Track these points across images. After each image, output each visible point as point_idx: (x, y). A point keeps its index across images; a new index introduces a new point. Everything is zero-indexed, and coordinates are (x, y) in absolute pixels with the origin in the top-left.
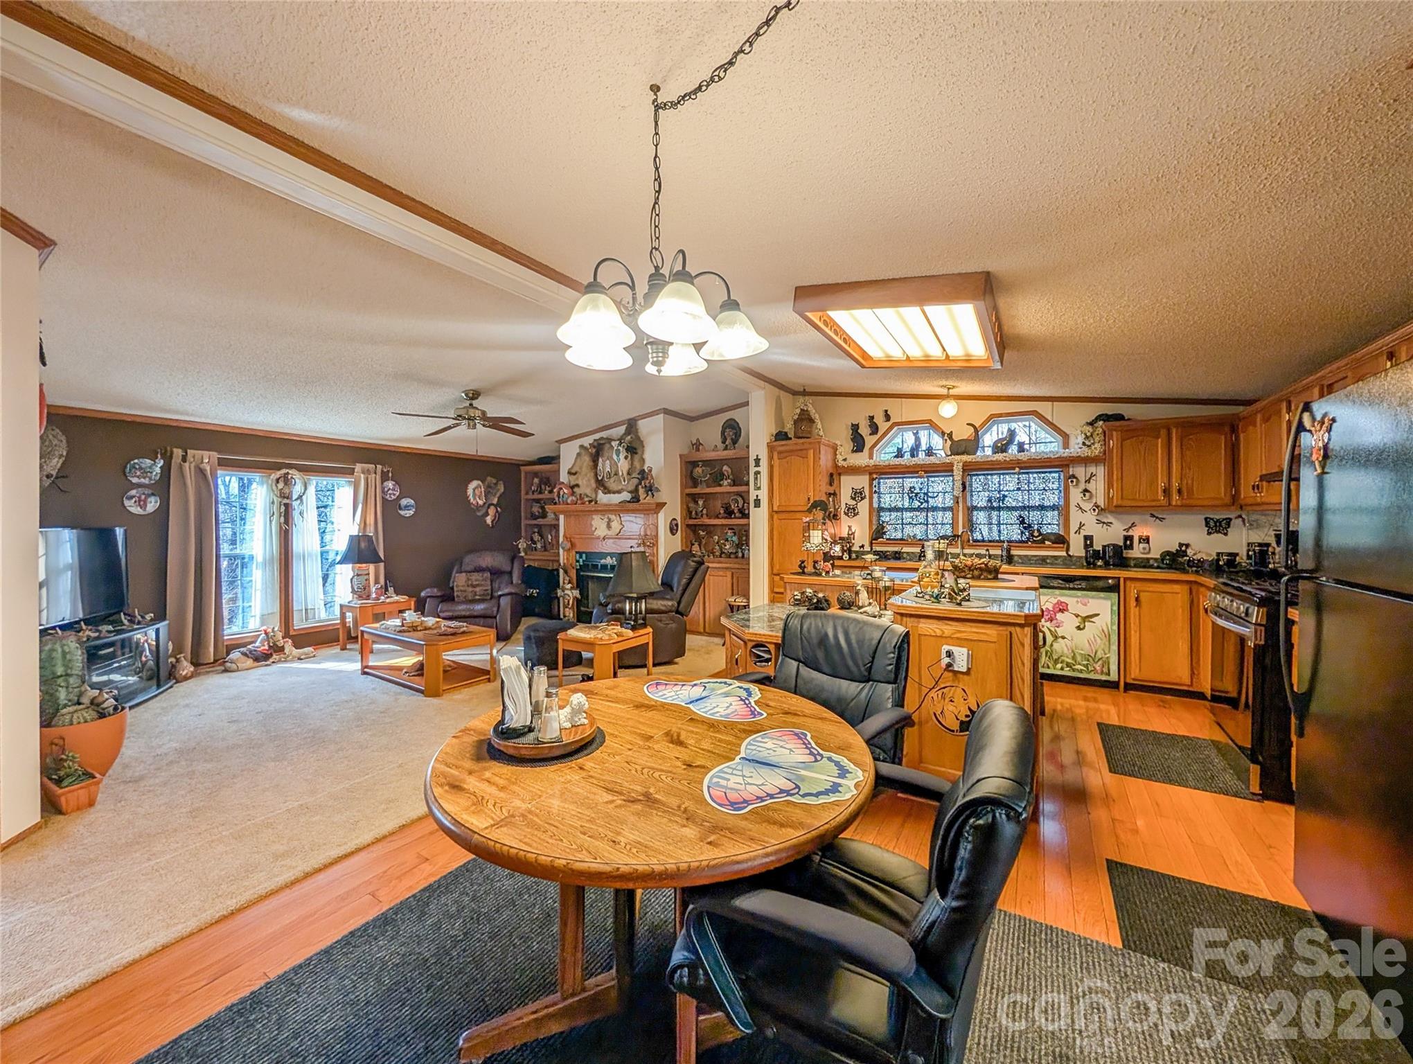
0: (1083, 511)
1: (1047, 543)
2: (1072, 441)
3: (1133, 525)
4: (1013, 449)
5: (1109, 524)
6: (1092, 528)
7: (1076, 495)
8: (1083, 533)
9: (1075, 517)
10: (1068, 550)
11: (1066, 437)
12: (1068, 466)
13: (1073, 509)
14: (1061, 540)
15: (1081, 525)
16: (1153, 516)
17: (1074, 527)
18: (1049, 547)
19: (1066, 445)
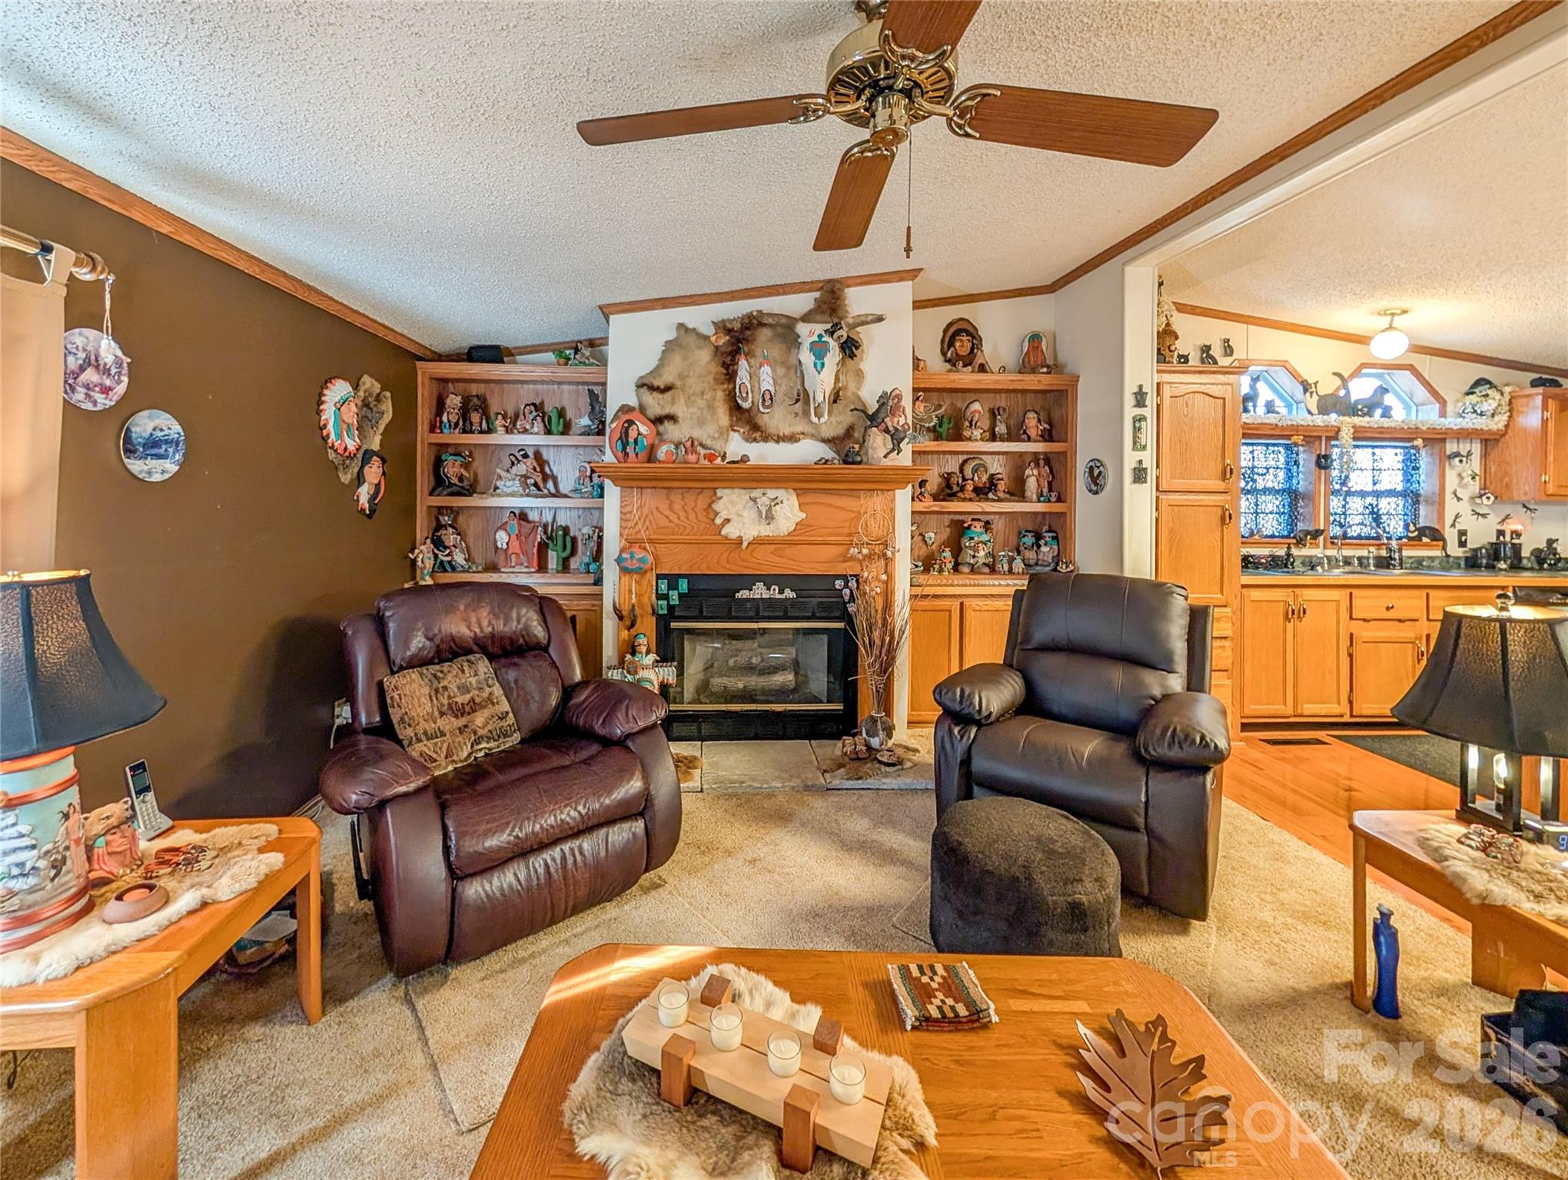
0: (1459, 499)
1: (1425, 540)
2: (1450, 409)
3: (1508, 517)
4: (1378, 412)
5: (1484, 516)
6: (1468, 522)
7: (1451, 481)
8: (1459, 527)
9: (1451, 507)
10: (1444, 548)
11: (1443, 403)
12: (1444, 440)
13: (1449, 496)
14: (1436, 536)
15: (1457, 516)
16: (1525, 506)
17: (1448, 521)
18: (1426, 545)
19: (1443, 414)
